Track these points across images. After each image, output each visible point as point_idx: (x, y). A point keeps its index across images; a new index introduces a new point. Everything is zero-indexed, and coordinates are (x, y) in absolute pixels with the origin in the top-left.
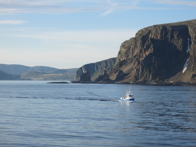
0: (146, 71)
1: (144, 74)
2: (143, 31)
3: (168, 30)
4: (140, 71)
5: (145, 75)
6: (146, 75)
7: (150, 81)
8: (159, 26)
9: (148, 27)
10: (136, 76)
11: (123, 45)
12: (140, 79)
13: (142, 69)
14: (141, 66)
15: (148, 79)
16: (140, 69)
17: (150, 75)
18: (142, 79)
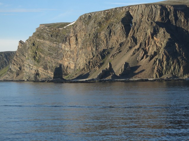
0: (173, 63)
1: (170, 67)
2: (107, 13)
3: (169, 10)
4: (164, 63)
5: (172, 68)
6: (174, 68)
7: (181, 76)
8: (154, 5)
9: (116, 8)
10: (160, 70)
11: (38, 35)
12: (165, 74)
13: (168, 60)
14: (165, 56)
15: (178, 73)
16: (164, 59)
17: (180, 67)
18: (168, 73)
